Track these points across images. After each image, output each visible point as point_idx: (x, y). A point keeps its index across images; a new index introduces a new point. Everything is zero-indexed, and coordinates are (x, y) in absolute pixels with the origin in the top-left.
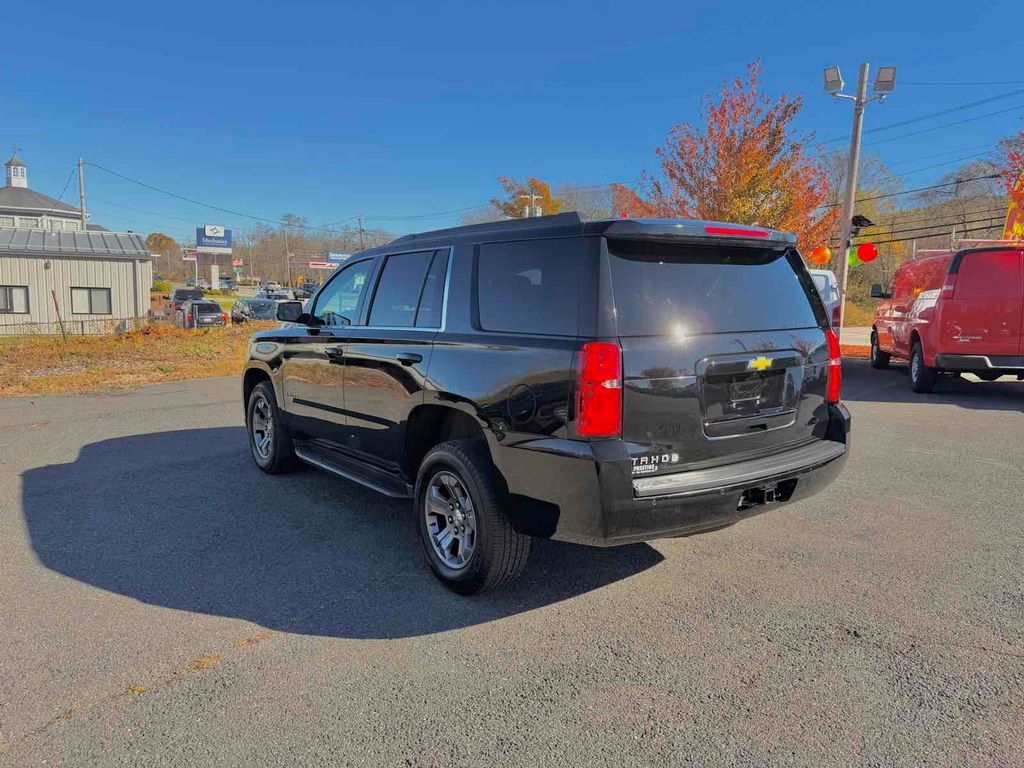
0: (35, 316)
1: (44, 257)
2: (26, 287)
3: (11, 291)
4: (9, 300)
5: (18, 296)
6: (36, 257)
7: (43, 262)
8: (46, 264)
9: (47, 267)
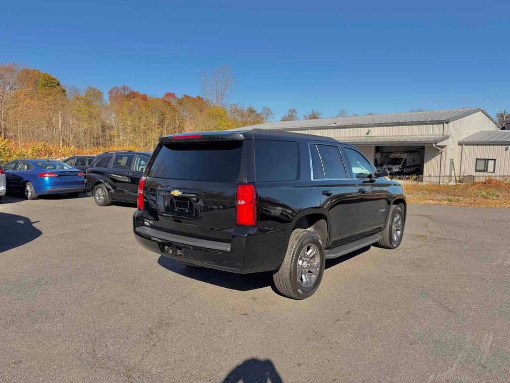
0: (497, 173)
1: (506, 145)
2: (495, 160)
3: (488, 162)
4: (486, 166)
5: (491, 163)
6: (501, 145)
7: (505, 147)
8: (506, 148)
9: (506, 149)
